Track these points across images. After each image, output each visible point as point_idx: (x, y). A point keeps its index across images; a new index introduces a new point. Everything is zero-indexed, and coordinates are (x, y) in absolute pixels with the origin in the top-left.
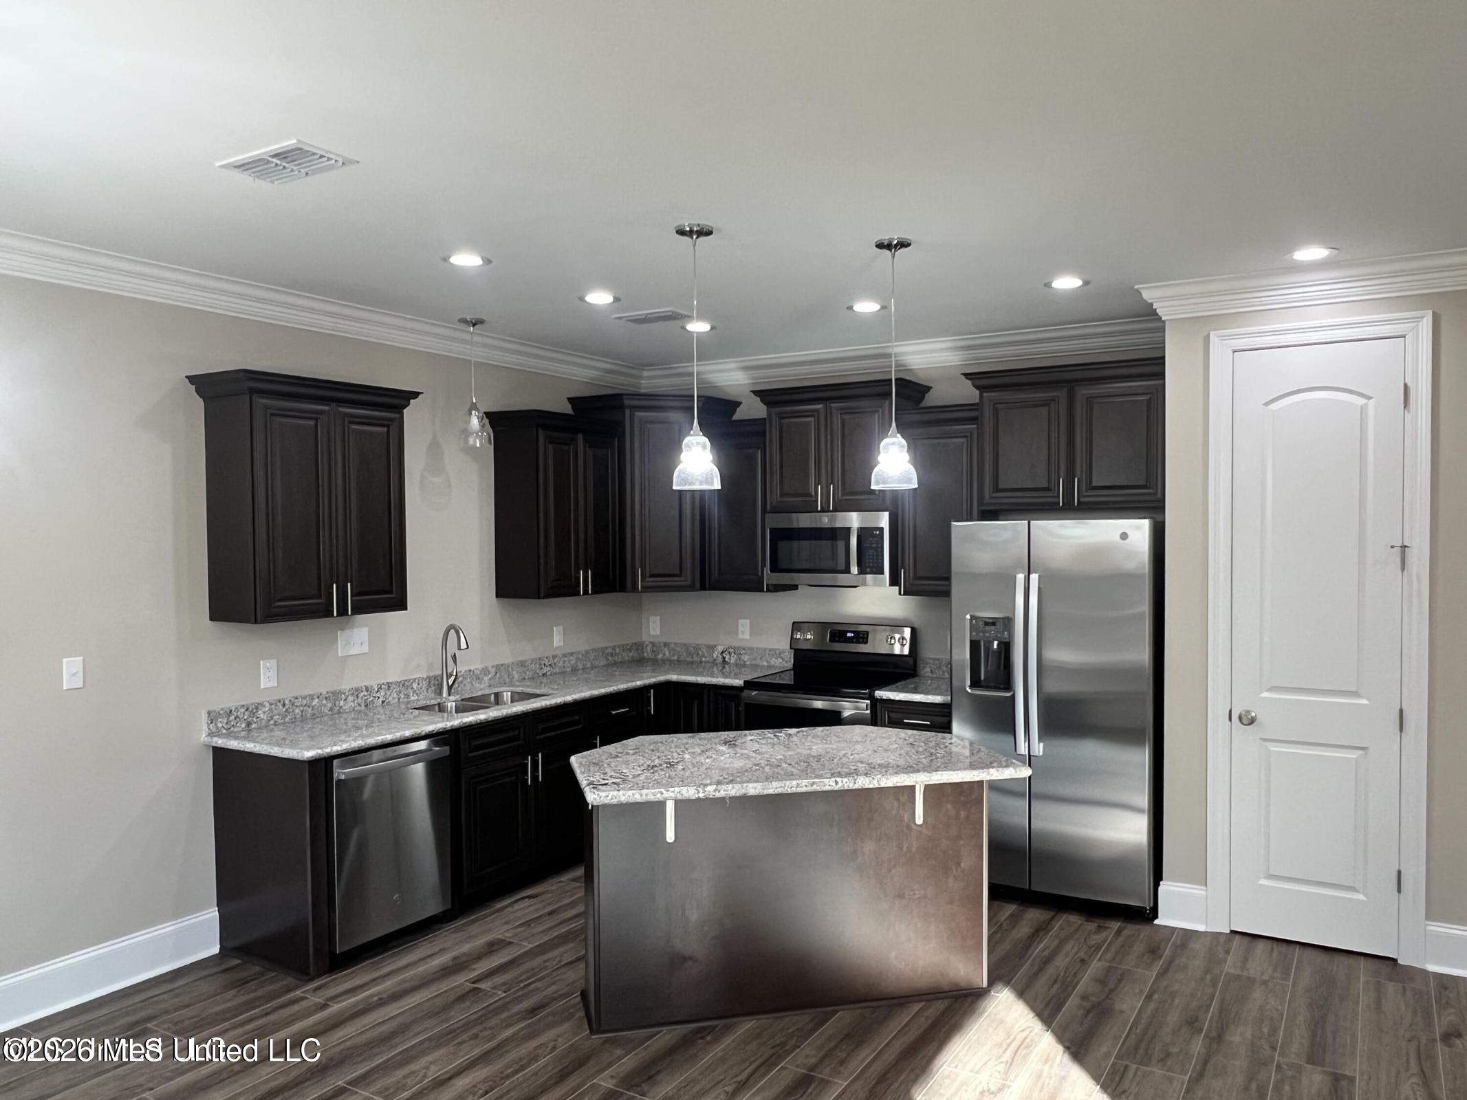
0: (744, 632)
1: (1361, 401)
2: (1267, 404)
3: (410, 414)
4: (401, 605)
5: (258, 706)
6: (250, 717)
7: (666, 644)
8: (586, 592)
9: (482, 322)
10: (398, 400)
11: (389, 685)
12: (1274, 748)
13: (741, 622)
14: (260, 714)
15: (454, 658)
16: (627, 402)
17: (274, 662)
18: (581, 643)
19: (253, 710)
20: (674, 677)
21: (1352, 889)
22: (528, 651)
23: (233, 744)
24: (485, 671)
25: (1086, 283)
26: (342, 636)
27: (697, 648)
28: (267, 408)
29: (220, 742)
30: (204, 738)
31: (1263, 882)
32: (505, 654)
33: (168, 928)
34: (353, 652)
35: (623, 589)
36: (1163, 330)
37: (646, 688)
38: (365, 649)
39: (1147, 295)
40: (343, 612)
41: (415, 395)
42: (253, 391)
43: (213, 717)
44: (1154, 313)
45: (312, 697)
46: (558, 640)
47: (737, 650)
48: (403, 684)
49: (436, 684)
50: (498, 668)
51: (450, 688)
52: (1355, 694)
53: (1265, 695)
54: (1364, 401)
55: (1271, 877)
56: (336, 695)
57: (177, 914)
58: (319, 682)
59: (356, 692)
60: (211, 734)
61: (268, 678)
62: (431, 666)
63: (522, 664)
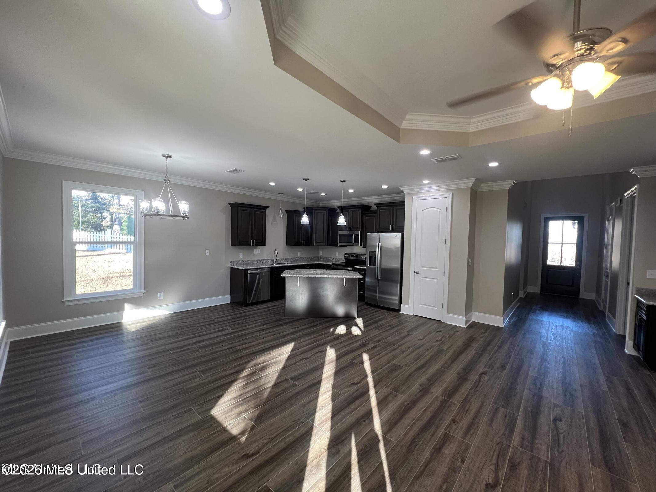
0: (337, 255)
1: (439, 210)
2: (423, 211)
3: (268, 211)
4: (264, 245)
5: (239, 261)
6: (237, 263)
7: (323, 257)
8: (303, 245)
9: (282, 193)
10: (265, 208)
11: (263, 260)
12: (422, 279)
13: (336, 253)
14: (239, 262)
15: (276, 256)
16: (313, 209)
17: (242, 254)
18: (304, 255)
19: (238, 261)
20: (320, 263)
21: (435, 307)
22: (293, 256)
23: (233, 267)
24: (283, 259)
25: (388, 187)
26: (255, 250)
27: (328, 258)
28: (240, 209)
29: (231, 266)
30: (229, 265)
31: (420, 305)
32: (288, 256)
33: (222, 297)
34: (257, 253)
35: (311, 245)
36: (405, 196)
37: (314, 264)
38: (259, 253)
39: (401, 189)
40: (253, 245)
41: (268, 207)
42: (238, 206)
43: (231, 262)
44: (403, 192)
45: (249, 260)
46: (299, 254)
47: (335, 259)
48: (266, 260)
49: (273, 260)
50: (286, 259)
51: (275, 261)
52: (436, 268)
53: (421, 268)
54: (440, 210)
55: (421, 304)
56: (253, 260)
57: (223, 295)
58: (251, 258)
59: (257, 260)
60: (230, 265)
61: (241, 256)
62: (272, 257)
63: (291, 258)
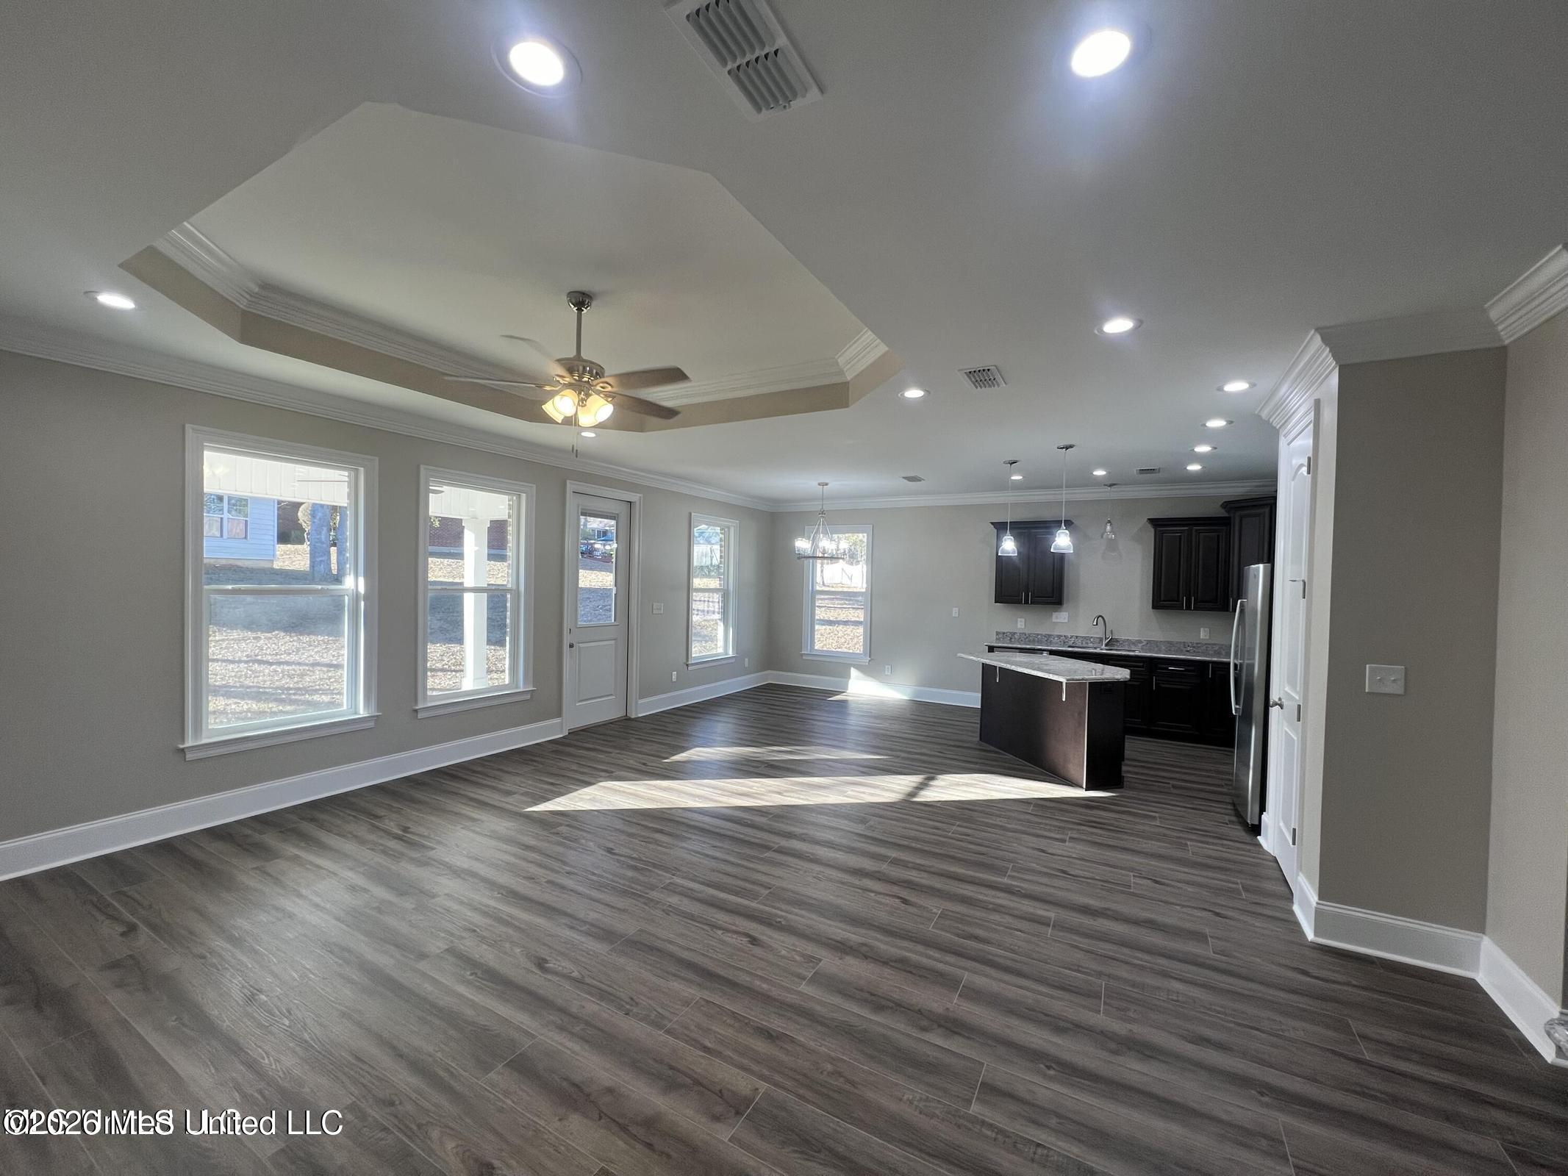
4: (1058, 603)
5: (1015, 633)
6: (1011, 636)
11: (1077, 637)
14: (1016, 636)
17: (1023, 620)
24: (1140, 642)
26: (1055, 615)
31: (1281, 823)
34: (1060, 621)
38: (1066, 621)
40: (1028, 603)
43: (998, 633)
45: (1038, 635)
46: (1204, 634)
48: (1085, 637)
50: (1149, 642)
53: (1286, 689)
56: (1050, 636)
59: (1059, 636)
61: (1021, 624)
63: (1170, 642)
